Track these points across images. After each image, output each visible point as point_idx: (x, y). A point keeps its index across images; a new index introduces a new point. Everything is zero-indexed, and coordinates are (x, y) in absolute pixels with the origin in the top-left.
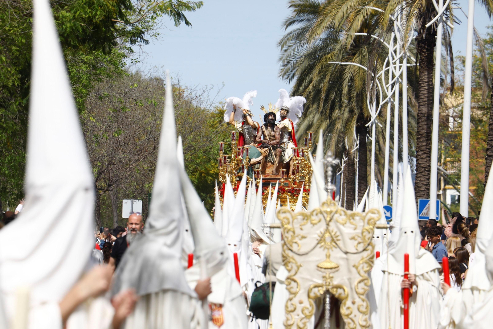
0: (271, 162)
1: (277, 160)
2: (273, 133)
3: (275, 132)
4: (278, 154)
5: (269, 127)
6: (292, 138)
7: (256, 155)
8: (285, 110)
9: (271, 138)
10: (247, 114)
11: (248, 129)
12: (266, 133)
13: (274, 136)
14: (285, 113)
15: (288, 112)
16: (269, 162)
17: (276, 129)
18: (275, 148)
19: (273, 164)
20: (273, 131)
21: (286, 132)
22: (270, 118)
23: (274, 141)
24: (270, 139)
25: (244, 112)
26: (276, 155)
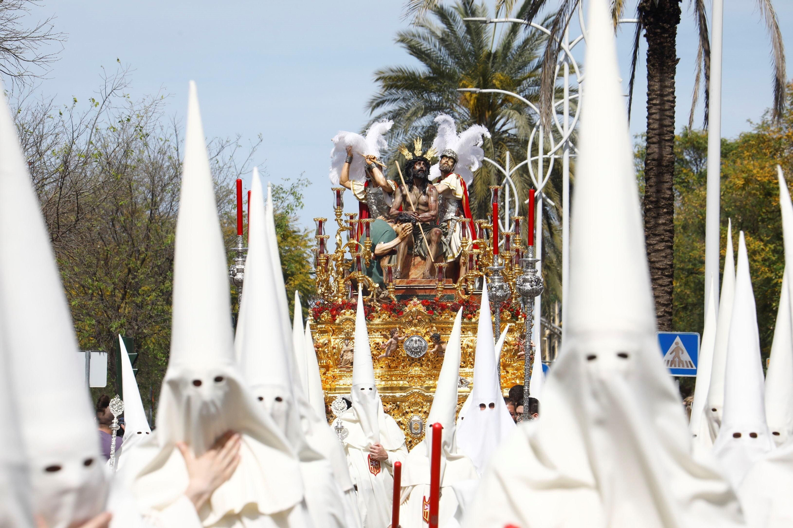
0: (420, 255)
1: (432, 251)
2: (423, 198)
3: (428, 196)
4: (434, 238)
5: (415, 187)
6: (463, 211)
7: (387, 235)
8: (450, 158)
9: (421, 207)
10: (374, 165)
11: (375, 194)
12: (411, 198)
13: (426, 204)
14: (450, 164)
15: (455, 161)
16: (416, 256)
17: (430, 190)
18: (427, 228)
19: (424, 259)
20: (425, 193)
21: (451, 201)
22: (418, 167)
23: (427, 214)
24: (417, 209)
25: (368, 161)
26: (429, 242)
